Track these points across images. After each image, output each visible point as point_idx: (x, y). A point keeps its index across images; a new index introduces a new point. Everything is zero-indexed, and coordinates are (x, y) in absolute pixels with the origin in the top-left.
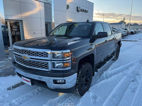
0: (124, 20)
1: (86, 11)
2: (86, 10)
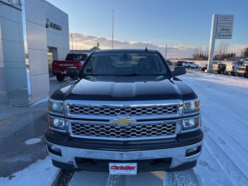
0: (98, 45)
1: (58, 28)
2: (59, 25)
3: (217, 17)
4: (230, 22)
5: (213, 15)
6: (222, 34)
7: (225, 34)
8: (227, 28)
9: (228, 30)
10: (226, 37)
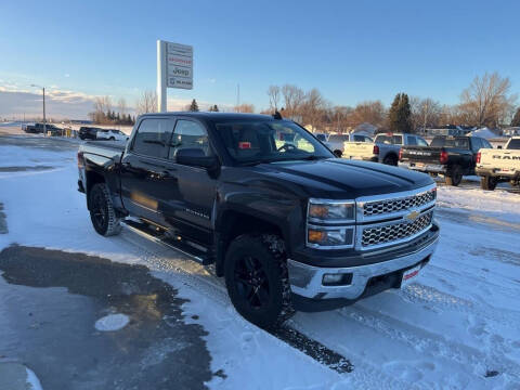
3: (165, 46)
4: (188, 59)
5: (158, 42)
6: (178, 79)
7: (182, 80)
8: (185, 69)
9: (186, 73)
10: (184, 85)
